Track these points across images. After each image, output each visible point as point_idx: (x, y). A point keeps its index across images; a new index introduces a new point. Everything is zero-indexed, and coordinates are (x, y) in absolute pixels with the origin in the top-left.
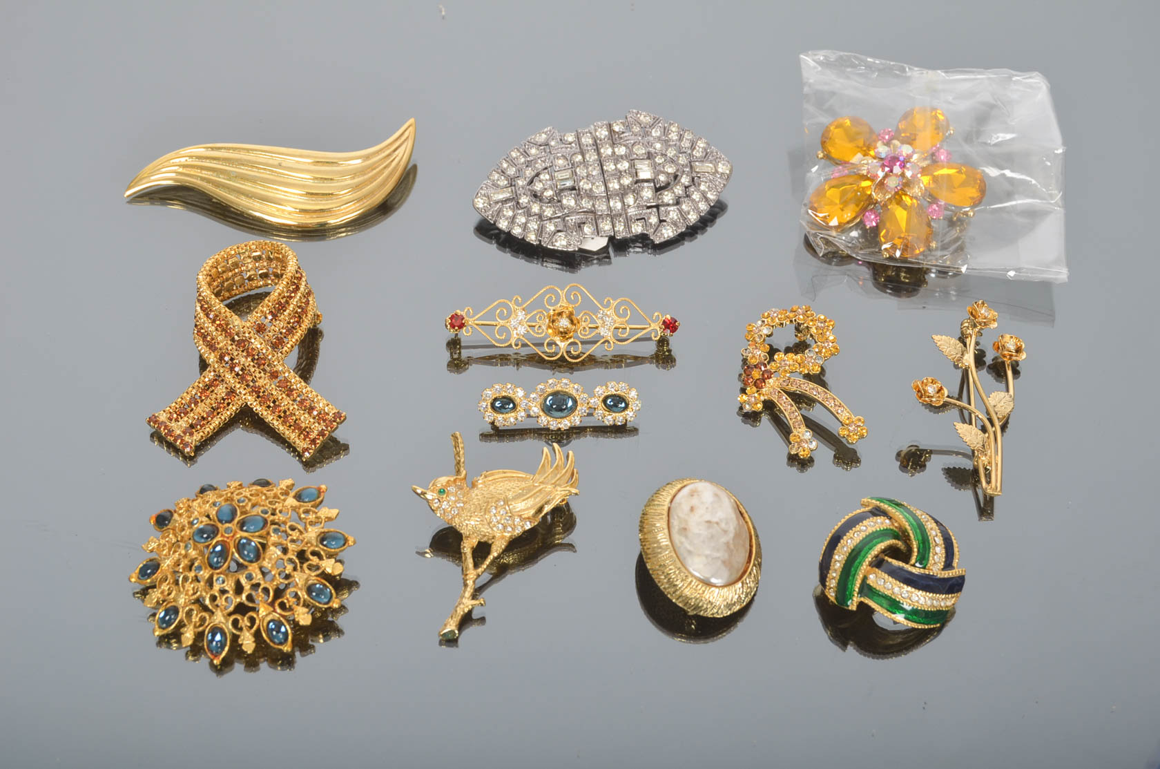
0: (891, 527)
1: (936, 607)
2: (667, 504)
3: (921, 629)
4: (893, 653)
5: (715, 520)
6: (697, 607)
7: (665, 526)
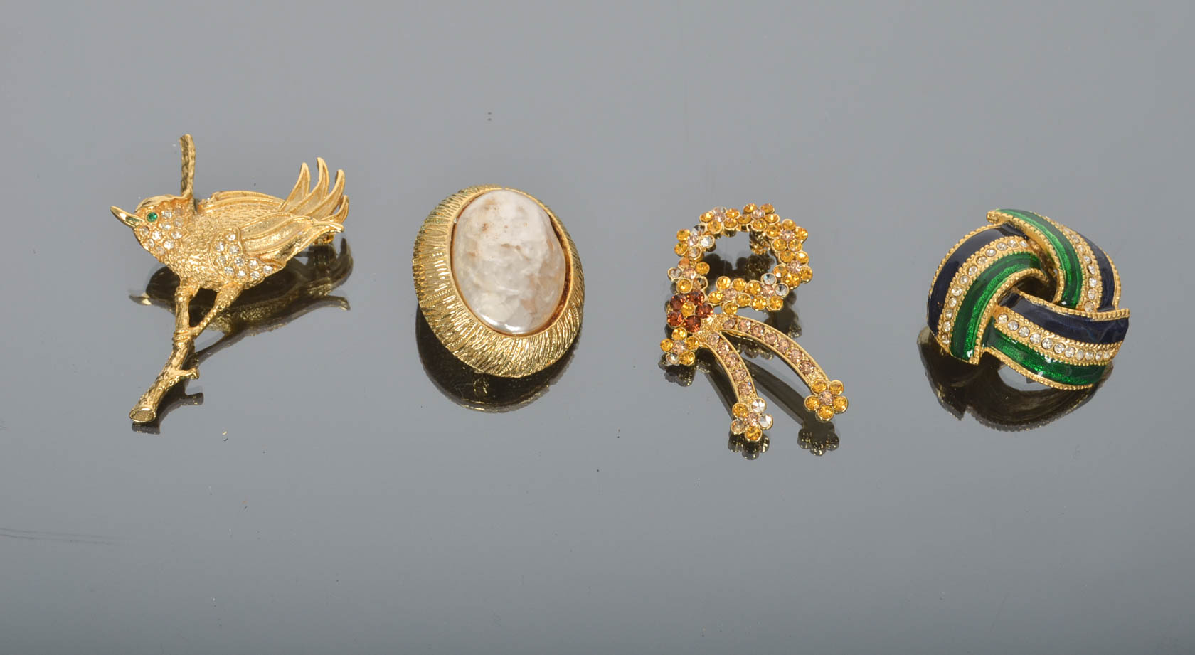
0: (1029, 251)
1: (1089, 361)
2: (452, 219)
3: (1068, 390)
4: (1027, 422)
5: (515, 243)
6: (484, 363)
7: (447, 250)
